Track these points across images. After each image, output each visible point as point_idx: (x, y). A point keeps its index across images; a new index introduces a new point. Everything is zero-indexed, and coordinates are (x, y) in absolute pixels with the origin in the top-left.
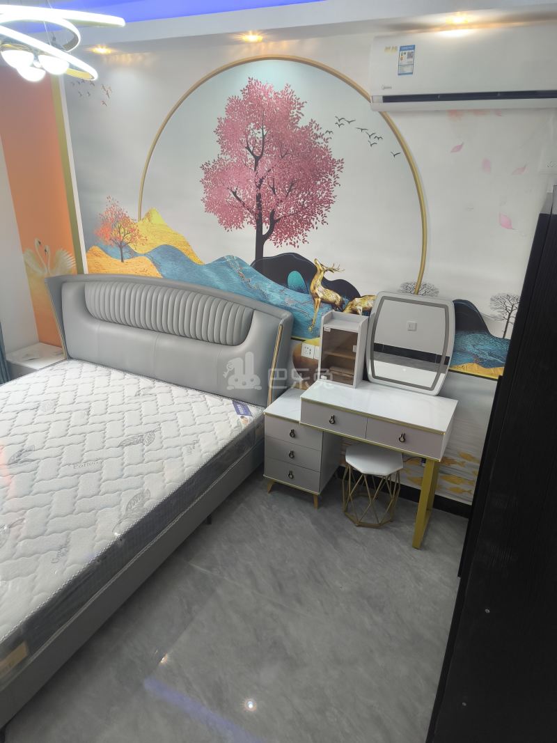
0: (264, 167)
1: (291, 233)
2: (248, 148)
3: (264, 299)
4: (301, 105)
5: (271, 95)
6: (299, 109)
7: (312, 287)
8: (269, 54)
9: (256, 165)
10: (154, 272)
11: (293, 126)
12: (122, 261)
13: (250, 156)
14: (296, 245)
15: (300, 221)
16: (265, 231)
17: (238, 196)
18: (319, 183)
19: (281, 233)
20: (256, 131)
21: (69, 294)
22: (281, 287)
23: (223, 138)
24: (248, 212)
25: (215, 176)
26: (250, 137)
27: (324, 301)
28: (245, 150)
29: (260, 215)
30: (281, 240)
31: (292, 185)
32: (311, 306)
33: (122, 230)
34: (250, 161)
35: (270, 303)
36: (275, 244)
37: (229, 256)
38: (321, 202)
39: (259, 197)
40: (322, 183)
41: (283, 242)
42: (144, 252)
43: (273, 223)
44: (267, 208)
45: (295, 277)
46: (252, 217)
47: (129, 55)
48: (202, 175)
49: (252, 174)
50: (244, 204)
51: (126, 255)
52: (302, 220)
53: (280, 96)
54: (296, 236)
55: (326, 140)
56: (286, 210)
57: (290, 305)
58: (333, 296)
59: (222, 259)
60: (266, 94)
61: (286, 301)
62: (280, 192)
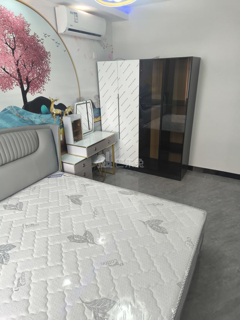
1: (37, 87)
2: (6, 43)
3: (33, 123)
4: (29, 25)
5: (14, 17)
9: (13, 53)
11: (27, 34)
13: (9, 48)
14: (41, 92)
15: (40, 81)
16: (25, 88)
17: (7, 71)
19: (33, 88)
20: (9, 35)
22: (39, 115)
24: (14, 79)
26: (6, 37)
27: (56, 115)
29: (21, 80)
30: (34, 91)
31: (33, 63)
34: (9, 51)
36: (32, 94)
38: (46, 71)
39: (18, 70)
40: (45, 62)
43: (28, 83)
44: (24, 76)
45: (44, 108)
46: (17, 82)
49: (11, 58)
50: (11, 75)
53: (18, 18)
54: (40, 88)
55: (42, 43)
56: (33, 76)
57: (44, 122)
58: (59, 111)
59: (5, 109)
60: (11, 15)
62: (28, 68)
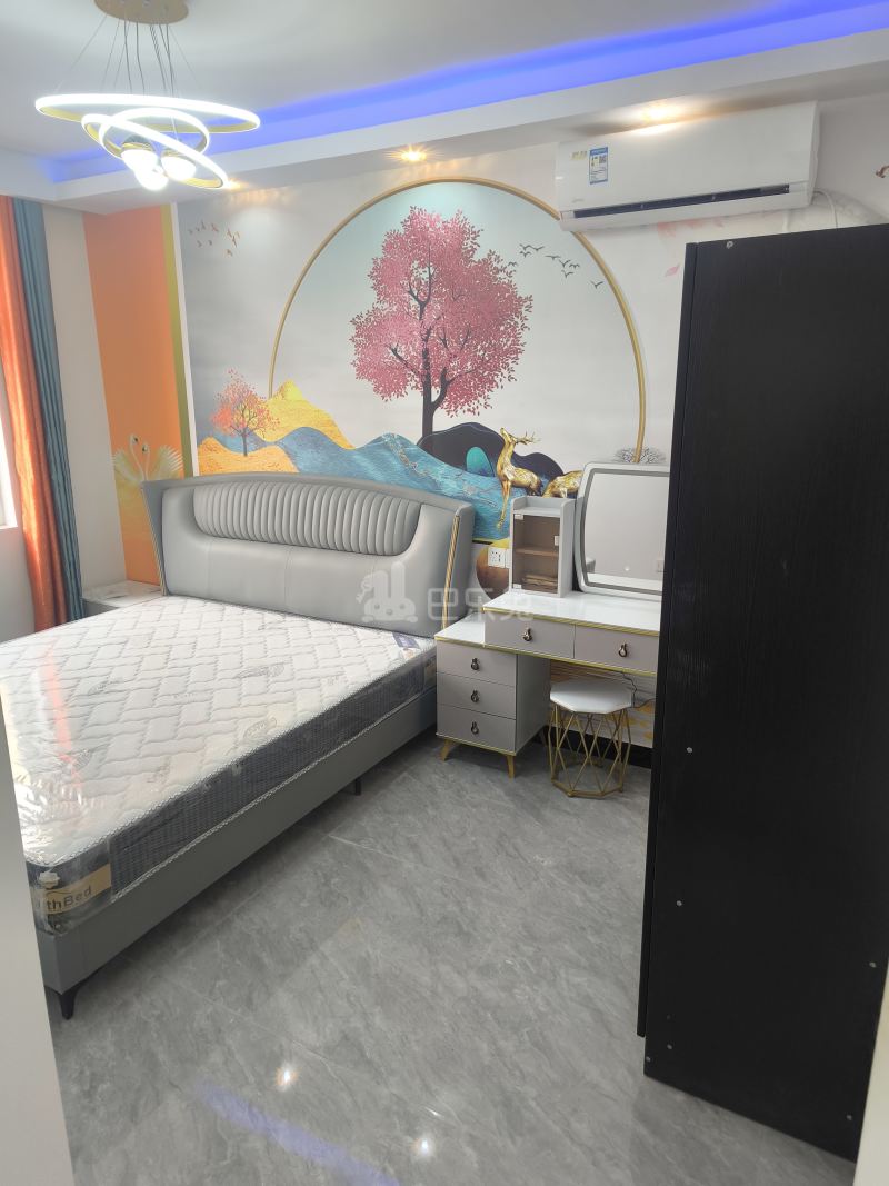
0: (431, 316)
1: (469, 396)
2: (411, 292)
3: (435, 488)
4: (476, 234)
5: (439, 225)
6: (474, 239)
7: (499, 467)
8: (436, 176)
9: (422, 312)
10: (288, 466)
11: (468, 260)
12: (246, 454)
13: (414, 303)
14: (476, 411)
15: (480, 380)
16: (435, 396)
17: (399, 354)
18: (502, 328)
19: (455, 398)
20: (421, 270)
21: (173, 505)
22: (458, 471)
23: (380, 283)
24: (413, 373)
25: (369, 331)
26: (413, 278)
27: (515, 485)
28: (406, 295)
29: (428, 376)
30: (456, 407)
31: (468, 333)
32: (498, 494)
33: (247, 413)
34: (413, 309)
35: (443, 495)
36: (448, 412)
37: (388, 435)
38: (507, 352)
39: (426, 353)
40: (506, 328)
41: (458, 409)
42: (274, 440)
43: (445, 385)
44: (437, 366)
45: (475, 455)
46: (418, 379)
47: (263, 191)
48: (352, 331)
49: (416, 324)
50: (406, 364)
51: (251, 446)
52: (483, 379)
53: (449, 225)
54: (475, 399)
55: (509, 275)
56: (462, 366)
57: (470, 494)
58: (527, 477)
59: (379, 439)
60: (433, 224)
61: (465, 489)
62: (453, 345)
